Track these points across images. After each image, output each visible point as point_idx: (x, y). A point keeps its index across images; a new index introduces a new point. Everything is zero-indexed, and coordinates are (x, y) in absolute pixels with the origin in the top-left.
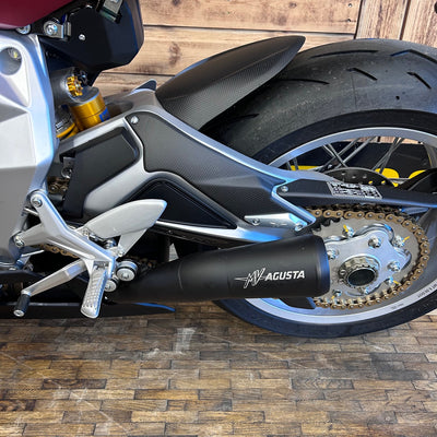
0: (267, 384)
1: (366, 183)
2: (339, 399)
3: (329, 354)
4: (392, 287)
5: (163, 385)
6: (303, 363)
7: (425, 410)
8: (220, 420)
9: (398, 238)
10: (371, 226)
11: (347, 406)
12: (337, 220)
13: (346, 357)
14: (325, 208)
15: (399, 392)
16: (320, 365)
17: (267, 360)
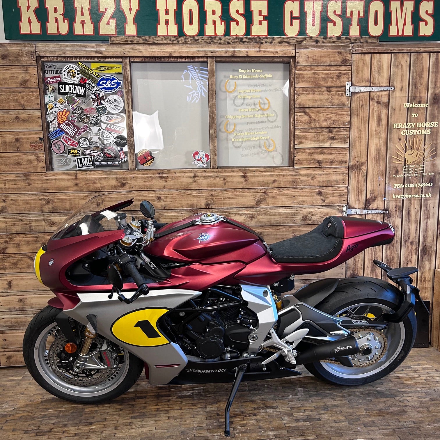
0: (339, 402)
1: (363, 320)
2: (367, 405)
3: (360, 392)
4: (378, 356)
5: (300, 406)
6: (351, 395)
7: (400, 405)
8: (326, 413)
9: (376, 337)
10: (367, 334)
11: (371, 406)
12: (356, 332)
13: (367, 392)
14: (352, 329)
15: (389, 401)
16: (357, 395)
17: (336, 396)
